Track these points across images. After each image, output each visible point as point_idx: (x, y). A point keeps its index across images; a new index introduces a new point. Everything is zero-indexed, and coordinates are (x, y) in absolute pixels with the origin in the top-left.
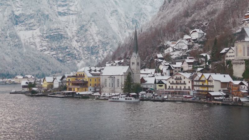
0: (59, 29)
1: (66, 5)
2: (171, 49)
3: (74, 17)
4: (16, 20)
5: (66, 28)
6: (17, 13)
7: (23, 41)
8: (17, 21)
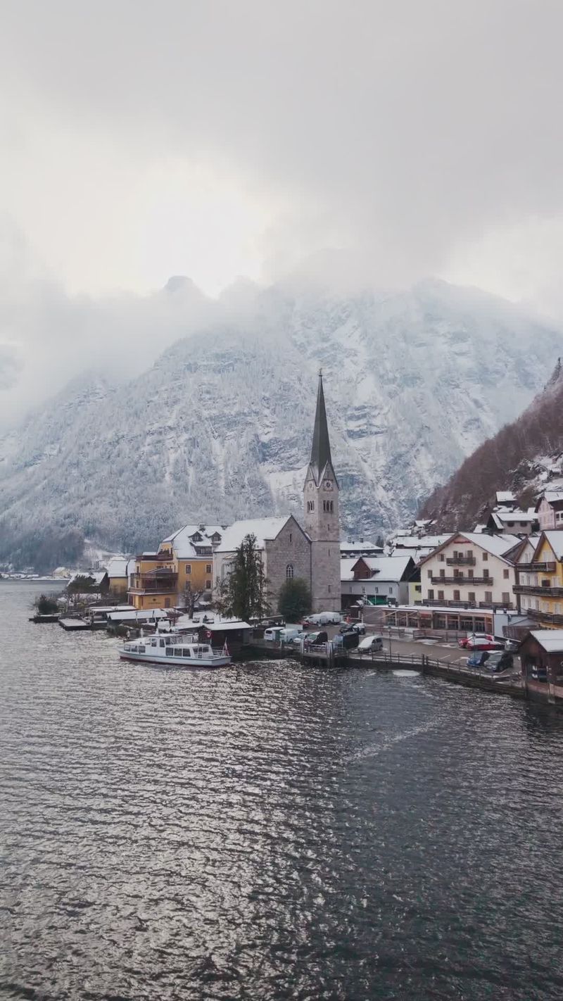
0: (347, 464)
1: (364, 416)
2: (544, 476)
3: (380, 439)
4: (263, 452)
5: (362, 463)
6: (265, 439)
7: (274, 494)
8: (264, 455)
